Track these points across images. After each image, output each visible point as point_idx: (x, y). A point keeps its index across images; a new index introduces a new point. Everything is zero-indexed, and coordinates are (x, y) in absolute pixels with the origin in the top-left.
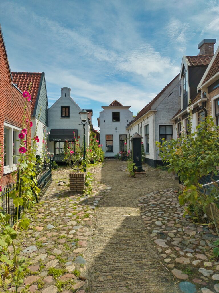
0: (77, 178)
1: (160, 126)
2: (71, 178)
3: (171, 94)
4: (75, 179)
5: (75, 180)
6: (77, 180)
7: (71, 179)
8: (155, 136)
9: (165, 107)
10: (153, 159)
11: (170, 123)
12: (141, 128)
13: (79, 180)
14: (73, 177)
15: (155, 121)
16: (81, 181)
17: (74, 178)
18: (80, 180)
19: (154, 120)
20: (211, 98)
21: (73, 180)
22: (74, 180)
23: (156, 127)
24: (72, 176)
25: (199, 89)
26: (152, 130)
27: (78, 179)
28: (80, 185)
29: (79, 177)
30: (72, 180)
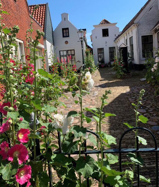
1: (142, 36)
3: (151, 9)
9: (146, 20)
11: (151, 33)
12: (127, 40)
15: (138, 32)
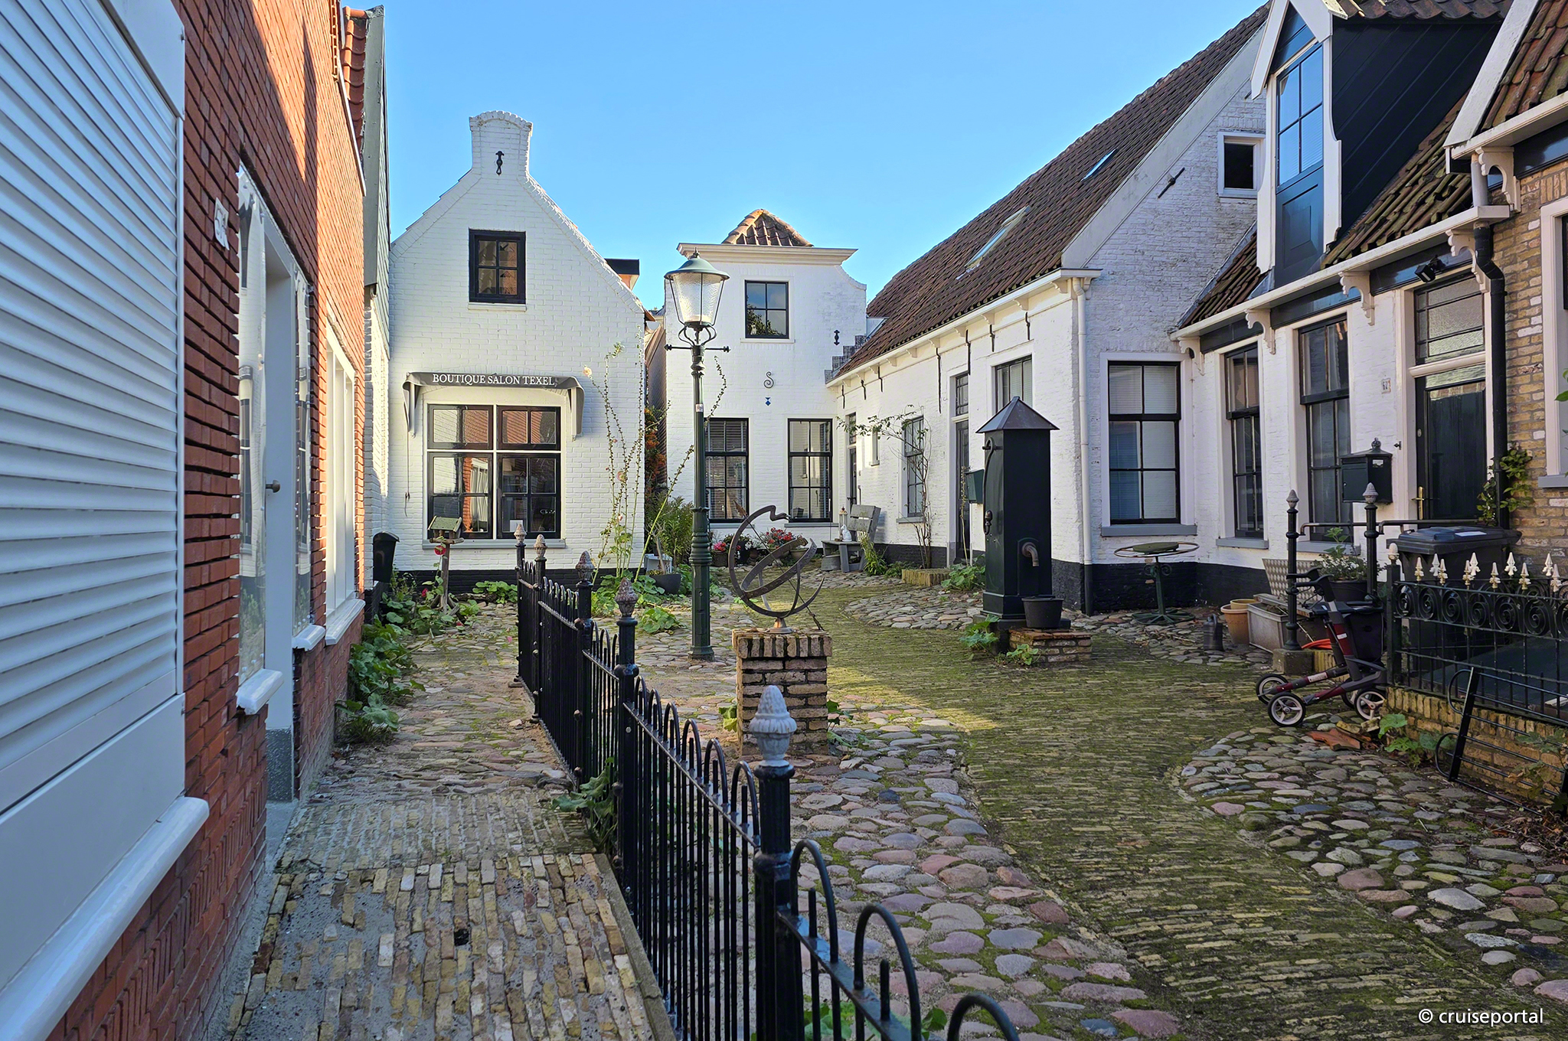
0: (786, 658)
1: (1111, 363)
2: (754, 659)
3: (1173, 182)
4: (779, 666)
5: (772, 672)
6: (789, 676)
7: (751, 666)
8: (1088, 422)
9: (1141, 258)
10: (1075, 559)
11: (1166, 351)
12: (960, 380)
13: (801, 676)
14: (762, 659)
15: (1088, 334)
16: (813, 676)
17: (767, 659)
18: (806, 672)
19: (1080, 331)
20: (1533, 205)
21: (764, 672)
22: (768, 675)
23: (1090, 372)
24: (756, 647)
25: (1457, 153)
26: (1069, 392)
27: (795, 665)
28: (807, 706)
29: (798, 658)
30: (758, 677)
